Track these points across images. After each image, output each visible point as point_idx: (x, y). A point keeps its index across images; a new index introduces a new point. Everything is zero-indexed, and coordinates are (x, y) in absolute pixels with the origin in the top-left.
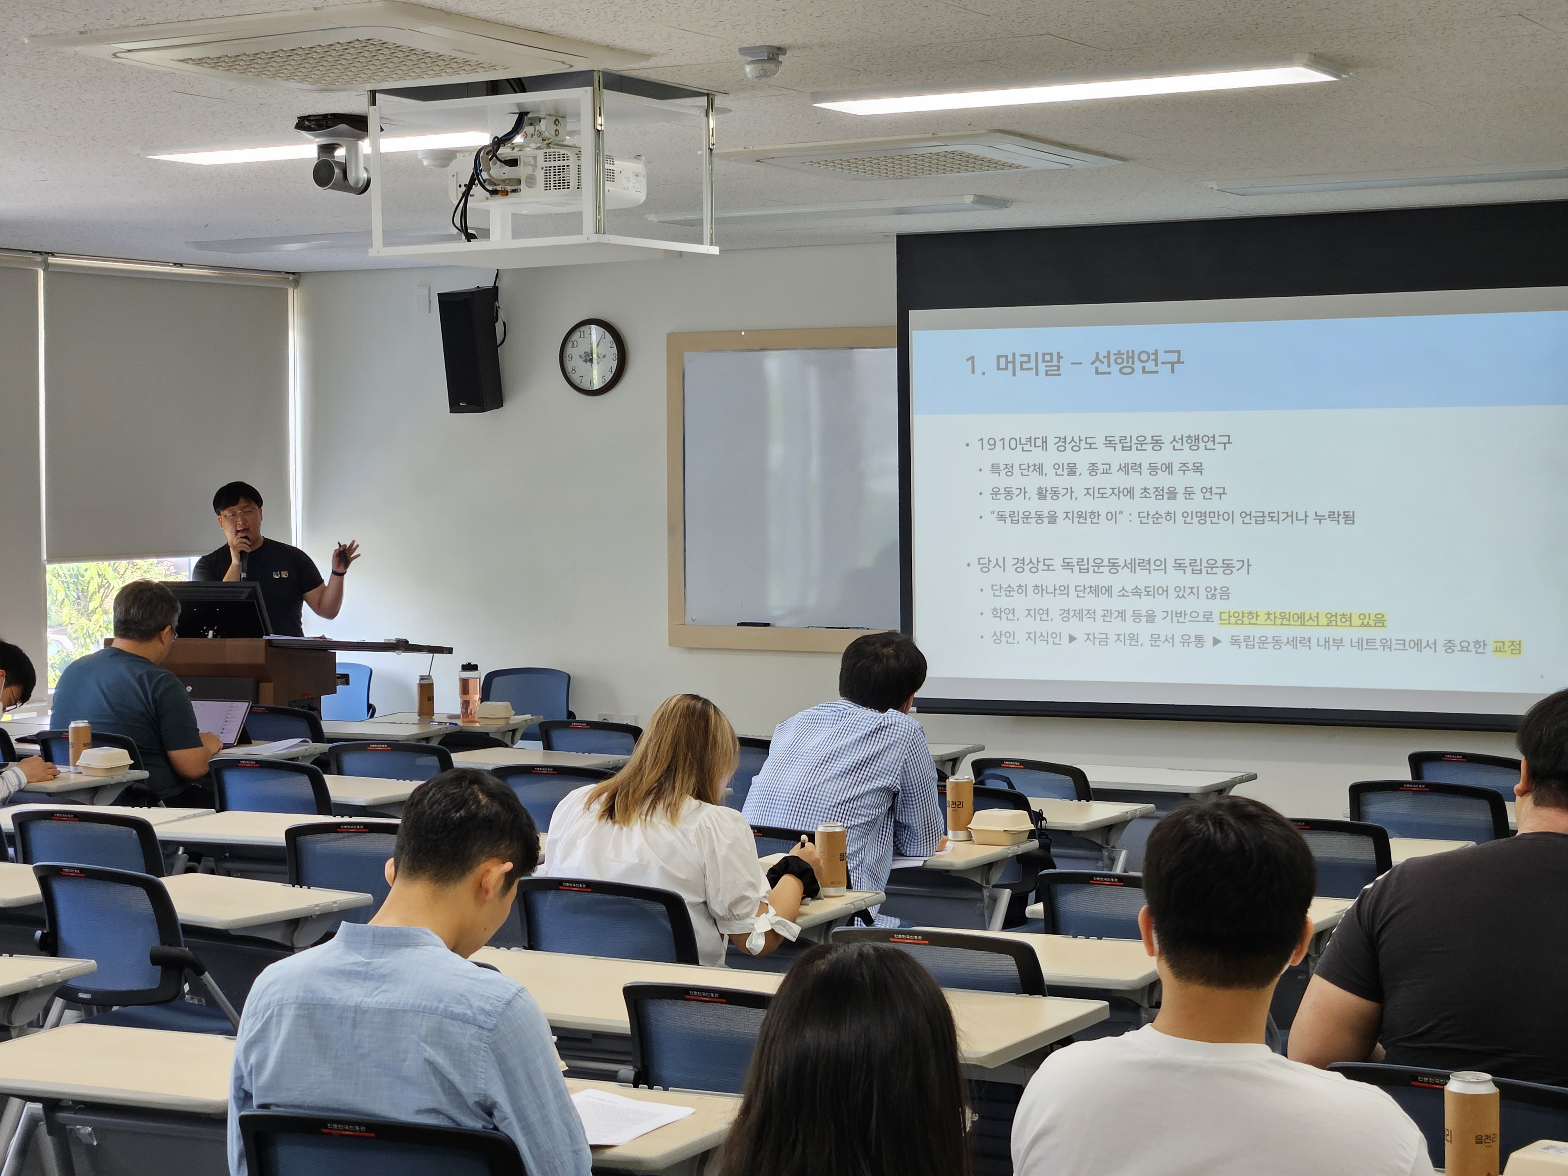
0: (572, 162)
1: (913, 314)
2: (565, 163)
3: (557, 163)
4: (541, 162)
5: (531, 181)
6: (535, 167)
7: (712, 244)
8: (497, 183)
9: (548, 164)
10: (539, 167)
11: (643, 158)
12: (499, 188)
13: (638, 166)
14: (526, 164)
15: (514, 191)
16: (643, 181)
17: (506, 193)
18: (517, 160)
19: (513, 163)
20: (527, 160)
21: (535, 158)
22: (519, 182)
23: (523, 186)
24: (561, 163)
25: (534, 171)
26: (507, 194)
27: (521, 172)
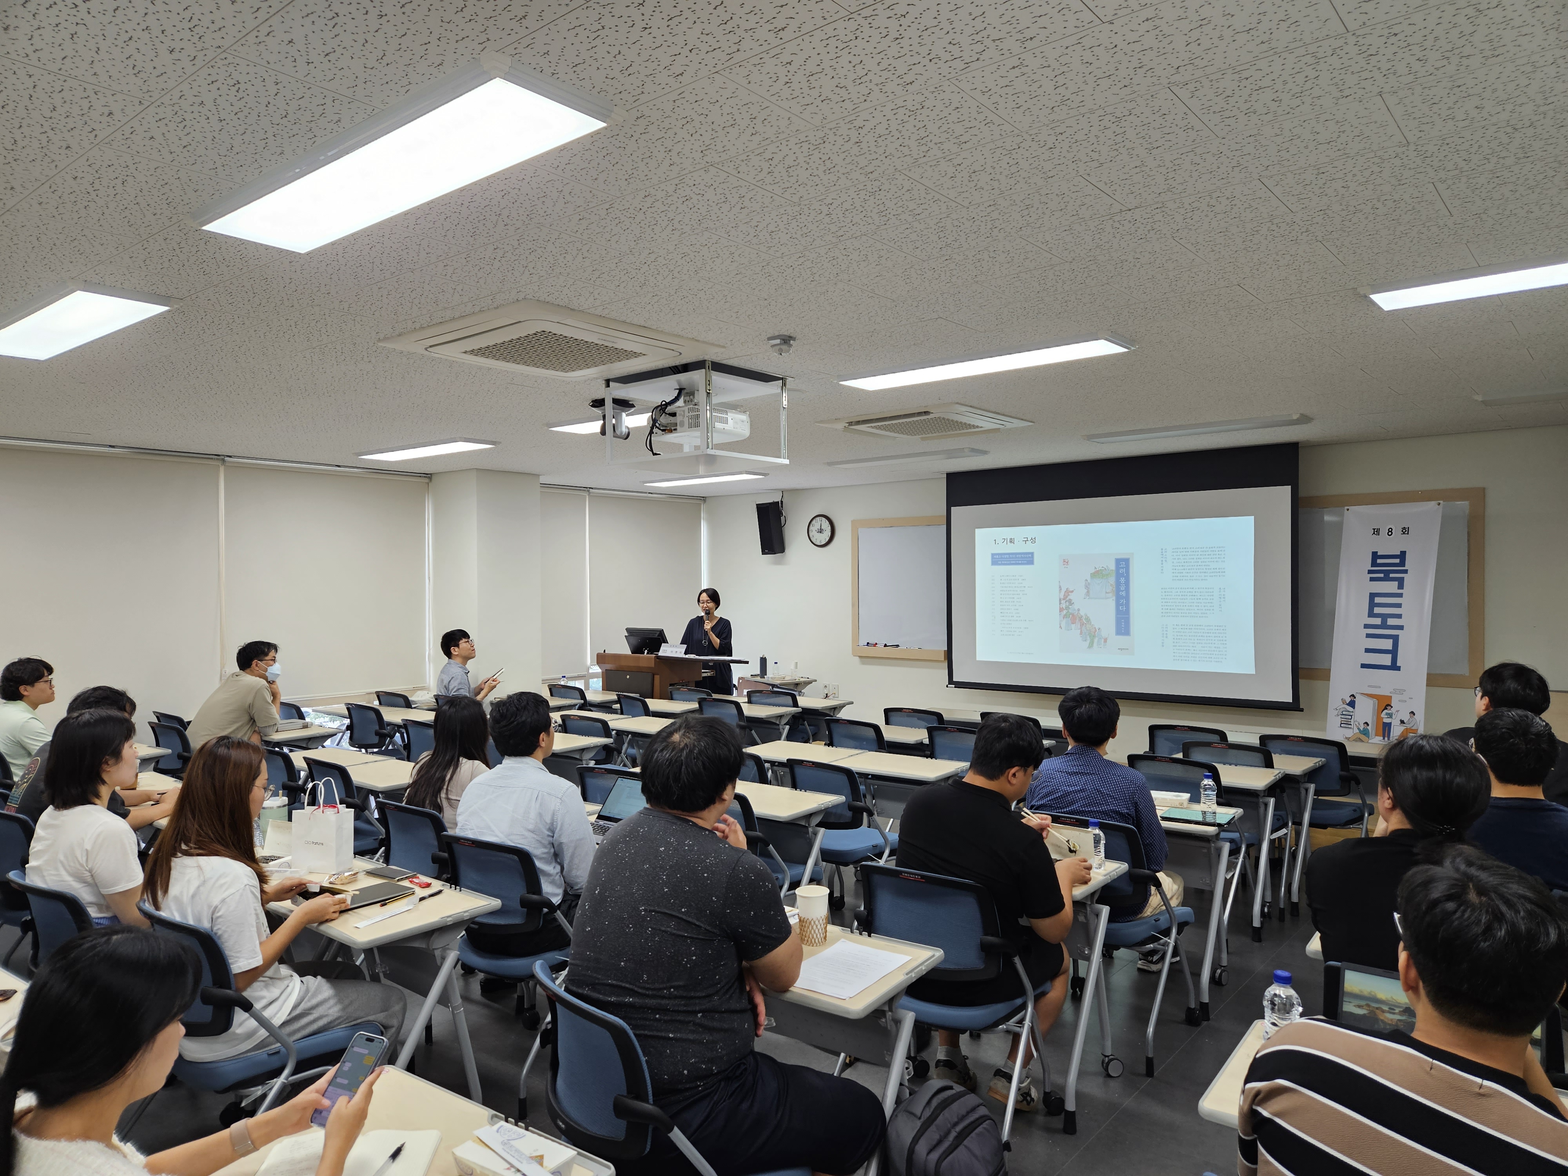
3: (694, 414)
4: (687, 414)
5: (682, 424)
6: (684, 416)
7: (785, 459)
8: (666, 425)
9: (691, 414)
10: (687, 417)
11: (748, 413)
12: (666, 428)
13: (743, 417)
15: (675, 430)
16: (747, 425)
18: (675, 413)
19: (674, 415)
20: (681, 415)
21: (684, 411)
22: (676, 424)
23: (678, 427)
24: (697, 413)
25: (684, 419)
26: (670, 433)
27: (678, 419)
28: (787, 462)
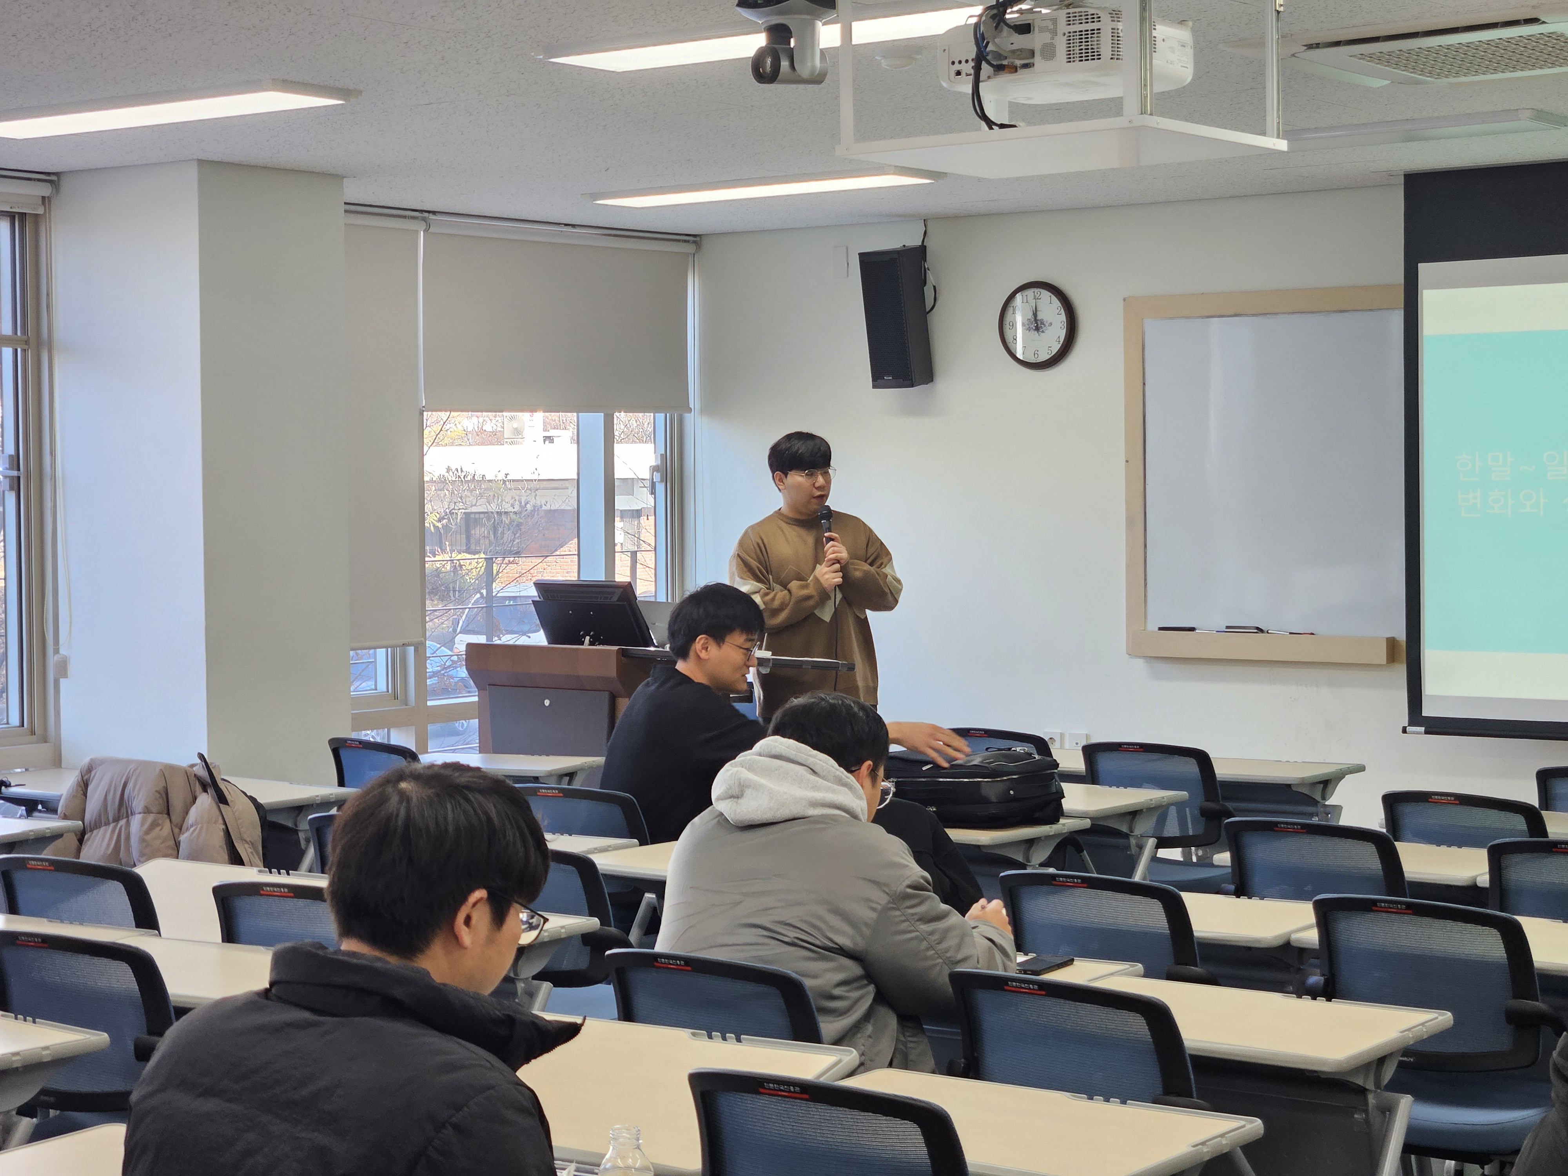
0: (1106, 25)
1: (1425, 269)
2: (1095, 26)
3: (1084, 27)
4: (1063, 27)
5: (1049, 52)
6: (1054, 32)
7: (1278, 137)
8: (1005, 54)
9: (1072, 28)
10: (1060, 33)
11: (1190, 23)
12: (1005, 62)
13: (1183, 34)
14: (1042, 30)
15: (1026, 66)
16: (1190, 51)
17: (1014, 69)
18: (1029, 24)
19: (1024, 29)
20: (1044, 24)
21: (1054, 21)
22: (1032, 53)
23: (1038, 60)
24: (1089, 26)
25: (1052, 38)
26: (1016, 71)
27: (1035, 40)
28: (1282, 145)
